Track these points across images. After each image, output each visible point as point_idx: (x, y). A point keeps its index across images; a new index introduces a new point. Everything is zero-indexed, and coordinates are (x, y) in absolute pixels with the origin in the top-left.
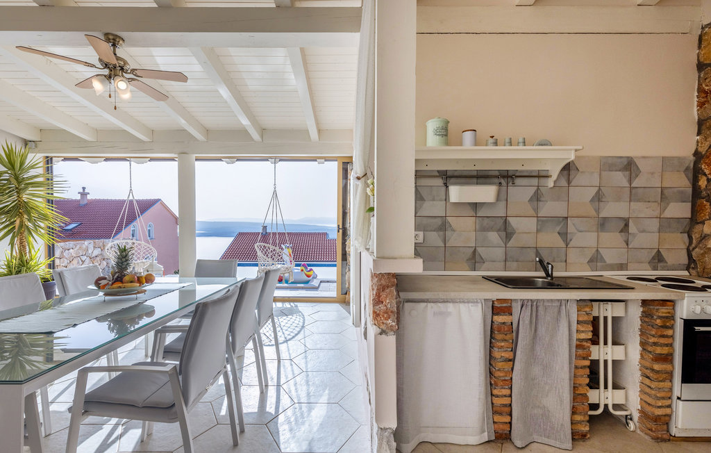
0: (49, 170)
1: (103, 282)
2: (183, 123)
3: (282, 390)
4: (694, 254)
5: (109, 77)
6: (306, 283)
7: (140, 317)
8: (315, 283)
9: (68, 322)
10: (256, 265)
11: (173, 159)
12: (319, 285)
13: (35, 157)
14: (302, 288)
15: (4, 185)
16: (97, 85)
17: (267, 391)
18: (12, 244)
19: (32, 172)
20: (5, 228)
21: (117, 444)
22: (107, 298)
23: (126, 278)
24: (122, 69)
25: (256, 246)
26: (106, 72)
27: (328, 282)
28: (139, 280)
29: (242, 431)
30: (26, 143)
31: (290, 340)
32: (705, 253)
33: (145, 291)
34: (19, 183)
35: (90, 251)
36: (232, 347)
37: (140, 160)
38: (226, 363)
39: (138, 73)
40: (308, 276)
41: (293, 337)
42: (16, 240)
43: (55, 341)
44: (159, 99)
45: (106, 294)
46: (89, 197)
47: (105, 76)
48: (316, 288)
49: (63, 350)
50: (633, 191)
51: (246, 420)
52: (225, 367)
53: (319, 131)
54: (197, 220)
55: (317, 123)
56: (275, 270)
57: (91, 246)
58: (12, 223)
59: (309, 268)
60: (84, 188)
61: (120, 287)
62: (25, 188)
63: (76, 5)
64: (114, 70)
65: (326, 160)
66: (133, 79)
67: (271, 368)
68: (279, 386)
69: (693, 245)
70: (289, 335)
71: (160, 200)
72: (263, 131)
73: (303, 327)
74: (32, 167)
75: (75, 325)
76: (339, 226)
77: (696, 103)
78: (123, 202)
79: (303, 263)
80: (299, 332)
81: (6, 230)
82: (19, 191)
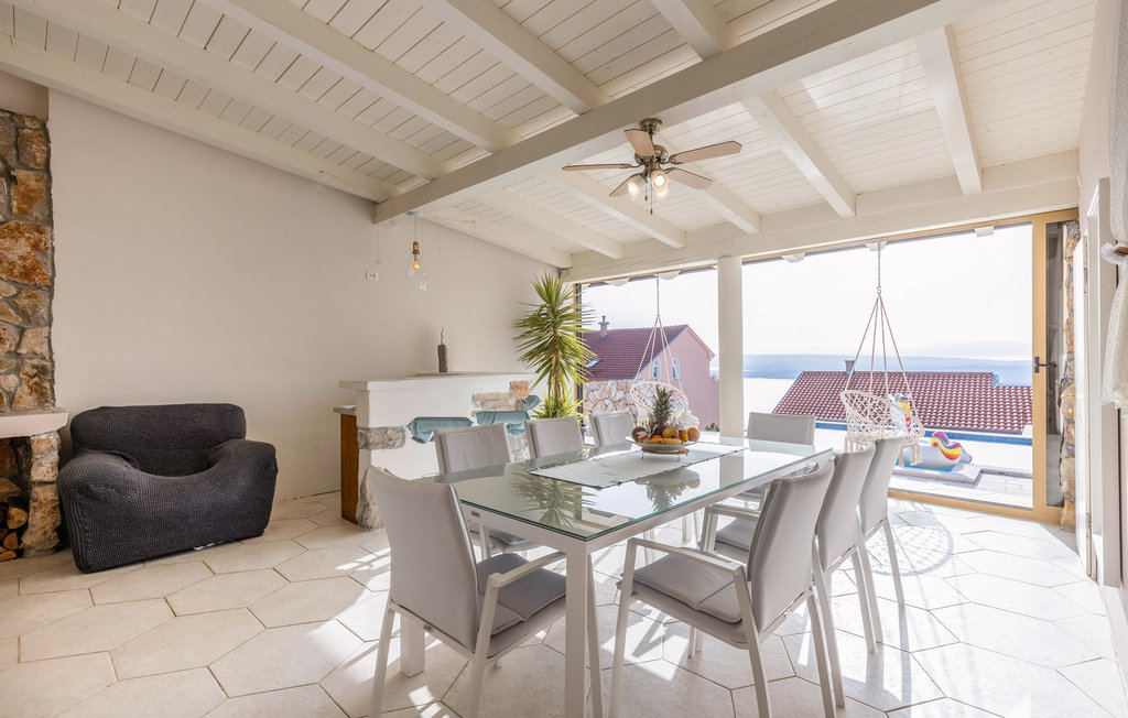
0: (578, 299)
1: (642, 434)
2: (728, 214)
3: (912, 661)
5: (645, 175)
6: (946, 469)
7: (682, 486)
8: (968, 472)
9: (612, 478)
10: (844, 428)
11: (710, 268)
12: (978, 478)
13: (567, 287)
14: (937, 479)
15: (544, 319)
16: (633, 188)
17: (881, 653)
18: (549, 383)
19: (566, 303)
20: (544, 365)
21: (659, 648)
22: (646, 454)
23: (666, 432)
24: (659, 159)
25: (842, 395)
26: (642, 169)
27: (1001, 473)
28: (681, 435)
29: (841, 706)
30: (560, 271)
31: (922, 572)
33: (688, 451)
34: (555, 316)
35: (613, 395)
36: (820, 557)
37: (668, 274)
38: (812, 583)
39: (677, 159)
40: (951, 457)
41: (929, 569)
42: (553, 381)
43: (584, 497)
44: (698, 186)
45: (645, 450)
46: (609, 328)
47: (641, 174)
48: (973, 483)
49: (590, 509)
51: (846, 689)
52: (810, 589)
53: (983, 172)
54: (745, 353)
55: (979, 158)
56: (892, 440)
57: (614, 387)
58: (550, 361)
59: (952, 442)
60: (604, 317)
61: (660, 442)
62: (560, 322)
63: (611, 100)
64: (650, 163)
65: (996, 228)
66: (670, 169)
67: (888, 614)
68: (905, 650)
70: (919, 562)
71: (686, 326)
72: (856, 198)
73: (950, 554)
74: (566, 298)
75: (620, 483)
76: (1037, 359)
78: (648, 331)
79: (937, 431)
80: (942, 562)
81: (544, 369)
82: (555, 325)
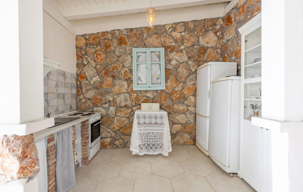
4: (78, 105)
32: (81, 104)
50: (65, 84)
69: (78, 102)
77: (76, 58)
